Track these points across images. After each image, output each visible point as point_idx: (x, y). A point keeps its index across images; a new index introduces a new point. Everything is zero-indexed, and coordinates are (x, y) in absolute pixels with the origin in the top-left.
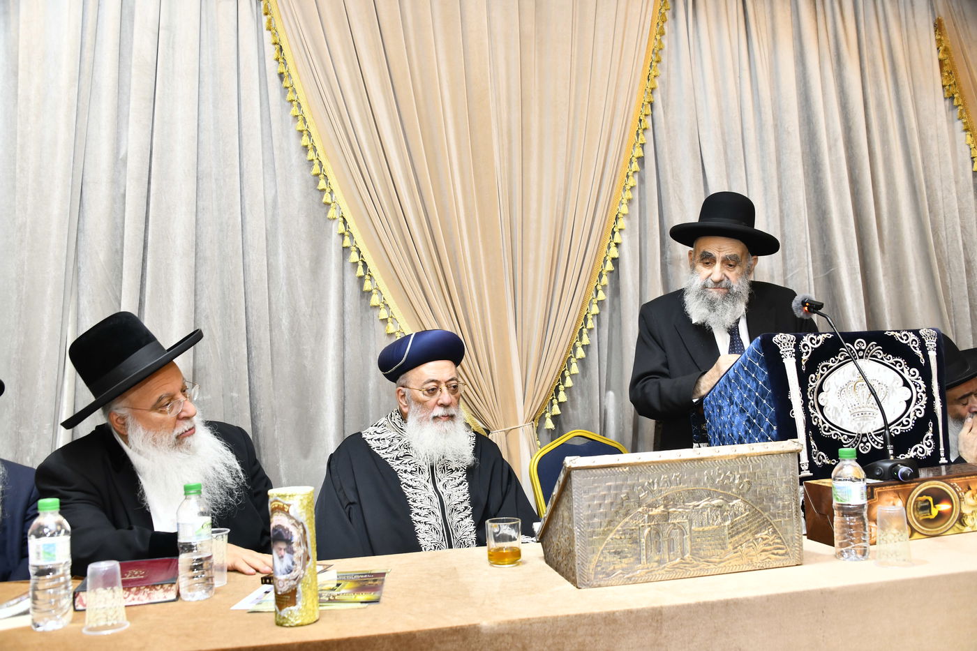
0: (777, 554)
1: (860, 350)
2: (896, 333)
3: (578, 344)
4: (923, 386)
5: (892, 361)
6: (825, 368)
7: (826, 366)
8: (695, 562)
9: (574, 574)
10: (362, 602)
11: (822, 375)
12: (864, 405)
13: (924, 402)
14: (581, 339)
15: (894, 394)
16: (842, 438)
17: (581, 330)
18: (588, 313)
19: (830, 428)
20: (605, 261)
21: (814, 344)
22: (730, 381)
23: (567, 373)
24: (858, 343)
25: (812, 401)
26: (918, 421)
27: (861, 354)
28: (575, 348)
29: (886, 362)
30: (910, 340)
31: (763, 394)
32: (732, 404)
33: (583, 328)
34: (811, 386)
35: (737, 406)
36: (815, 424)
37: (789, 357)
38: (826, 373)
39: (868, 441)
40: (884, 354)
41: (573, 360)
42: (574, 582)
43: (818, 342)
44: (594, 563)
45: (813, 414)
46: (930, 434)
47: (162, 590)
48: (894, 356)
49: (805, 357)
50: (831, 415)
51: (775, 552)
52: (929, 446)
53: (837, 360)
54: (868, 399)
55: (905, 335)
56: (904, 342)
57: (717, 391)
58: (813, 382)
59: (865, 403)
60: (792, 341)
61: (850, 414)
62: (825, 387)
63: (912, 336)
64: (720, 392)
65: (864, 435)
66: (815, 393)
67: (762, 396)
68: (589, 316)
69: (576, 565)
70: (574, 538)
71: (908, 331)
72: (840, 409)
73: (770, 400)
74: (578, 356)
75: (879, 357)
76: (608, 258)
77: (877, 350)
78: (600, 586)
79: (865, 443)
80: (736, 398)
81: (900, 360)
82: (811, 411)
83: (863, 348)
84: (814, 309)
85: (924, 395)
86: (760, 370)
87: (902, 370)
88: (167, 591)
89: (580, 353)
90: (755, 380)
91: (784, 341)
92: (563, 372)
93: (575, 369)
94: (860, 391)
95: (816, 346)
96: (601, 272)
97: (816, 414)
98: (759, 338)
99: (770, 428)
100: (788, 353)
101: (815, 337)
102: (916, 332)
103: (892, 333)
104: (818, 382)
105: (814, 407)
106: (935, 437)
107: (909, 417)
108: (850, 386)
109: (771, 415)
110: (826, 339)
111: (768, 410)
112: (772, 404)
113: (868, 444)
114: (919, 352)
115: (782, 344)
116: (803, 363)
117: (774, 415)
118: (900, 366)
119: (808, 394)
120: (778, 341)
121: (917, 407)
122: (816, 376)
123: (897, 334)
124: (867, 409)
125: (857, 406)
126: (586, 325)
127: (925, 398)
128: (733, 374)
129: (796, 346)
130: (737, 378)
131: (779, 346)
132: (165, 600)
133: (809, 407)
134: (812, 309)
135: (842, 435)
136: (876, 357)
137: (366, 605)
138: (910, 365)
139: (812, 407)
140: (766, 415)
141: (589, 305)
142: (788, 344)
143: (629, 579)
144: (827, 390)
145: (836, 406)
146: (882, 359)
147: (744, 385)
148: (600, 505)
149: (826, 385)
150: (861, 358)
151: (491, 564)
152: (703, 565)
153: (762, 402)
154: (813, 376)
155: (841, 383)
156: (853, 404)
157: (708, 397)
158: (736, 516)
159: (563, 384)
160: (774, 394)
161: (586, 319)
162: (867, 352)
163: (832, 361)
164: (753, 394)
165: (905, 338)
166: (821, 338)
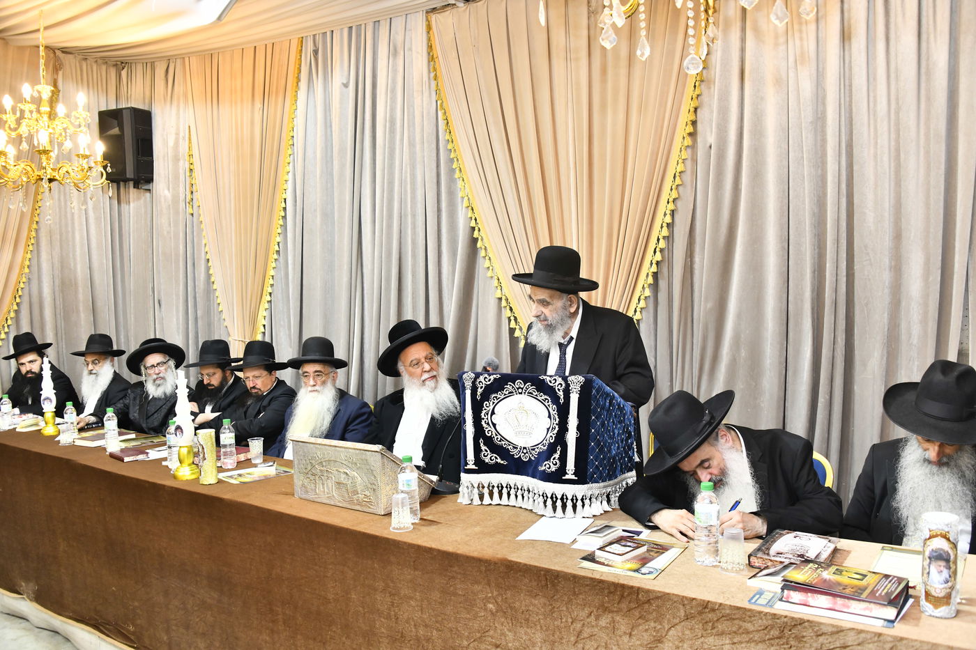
4: (557, 420)
16: (509, 447)
27: (520, 390)
30: (557, 384)
39: (527, 452)
40: (538, 392)
48: (545, 395)
56: (551, 385)
65: (525, 447)
77: (532, 389)
79: (525, 454)
114: (561, 394)
118: (548, 402)
121: (551, 435)
127: (557, 429)
136: (531, 393)
138: (553, 403)
146: (536, 395)
165: (553, 382)
166: (492, 377)
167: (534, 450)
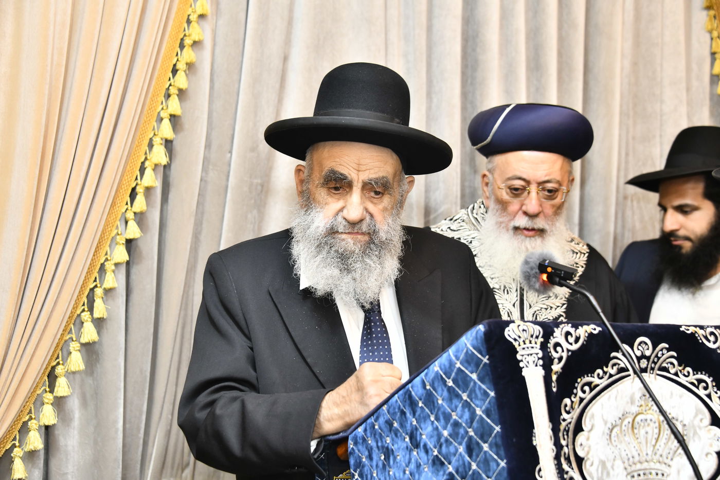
1: (643, 357)
2: (698, 330)
3: (86, 316)
5: (693, 378)
6: (587, 388)
7: (589, 384)
11: (582, 400)
12: (649, 458)
14: (91, 309)
15: (696, 438)
17: (92, 290)
18: (107, 260)
21: (571, 344)
22: (413, 404)
23: (60, 370)
24: (640, 344)
25: (565, 449)
27: (644, 363)
28: (79, 324)
31: (484, 434)
32: (417, 446)
33: (96, 286)
34: (564, 420)
35: (427, 451)
37: (532, 365)
38: (588, 396)
40: (680, 365)
41: (74, 346)
43: (577, 340)
45: (567, 473)
48: (695, 370)
49: (557, 367)
50: (595, 475)
53: (605, 373)
54: (654, 446)
56: (712, 346)
57: (382, 420)
58: (568, 413)
59: (650, 453)
60: (537, 337)
61: (625, 473)
62: (586, 424)
64: (389, 424)
66: (571, 434)
67: (482, 438)
68: (109, 266)
72: (609, 465)
73: (497, 445)
74: (84, 340)
75: (673, 371)
77: (669, 357)
80: (426, 435)
81: (705, 377)
82: (565, 466)
83: (648, 353)
84: (561, 278)
86: (480, 388)
87: (709, 396)
89: (89, 333)
90: (467, 405)
91: (524, 335)
92: (53, 368)
93: (76, 361)
94: (642, 432)
95: (575, 347)
96: (134, 189)
97: (571, 473)
98: (481, 328)
100: (531, 359)
101: (572, 330)
103: (692, 330)
104: (575, 414)
105: (568, 460)
108: (626, 422)
109: (499, 474)
110: (591, 335)
111: (493, 465)
112: (502, 453)
115: (521, 341)
116: (554, 377)
117: (505, 474)
118: (706, 388)
119: (561, 435)
120: (514, 336)
122: (572, 402)
123: (700, 332)
124: (652, 465)
125: (637, 459)
126: (102, 283)
128: (421, 391)
129: (544, 346)
130: (429, 399)
131: (516, 344)
133: (563, 460)
134: (557, 279)
136: (666, 370)
139: (566, 459)
140: (490, 474)
141: (110, 246)
142: (530, 342)
144: (590, 427)
145: (603, 458)
146: (676, 374)
147: (444, 413)
149: (588, 420)
150: (644, 370)
153: (481, 448)
154: (567, 401)
155: (612, 417)
156: (630, 456)
157: (360, 429)
159: (52, 391)
160: (505, 434)
161: (102, 269)
162: (653, 362)
163: (598, 375)
164: (462, 431)
165: (712, 338)
166: (583, 331)
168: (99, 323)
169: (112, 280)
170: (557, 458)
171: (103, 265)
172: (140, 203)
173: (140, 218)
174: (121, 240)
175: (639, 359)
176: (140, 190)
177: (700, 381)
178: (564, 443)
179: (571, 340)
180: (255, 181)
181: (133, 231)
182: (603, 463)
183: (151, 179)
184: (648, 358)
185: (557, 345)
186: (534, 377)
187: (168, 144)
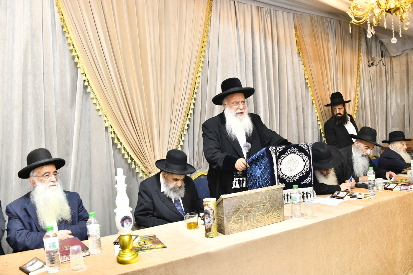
0: (278, 218)
1: (292, 151)
3: (181, 140)
4: (309, 161)
5: (300, 154)
7: (283, 156)
8: (257, 223)
9: (224, 231)
10: (161, 248)
11: (281, 159)
13: (309, 166)
14: (182, 138)
15: (300, 163)
16: (285, 178)
17: (182, 135)
19: (283, 175)
20: (189, 110)
24: (292, 148)
26: (307, 172)
27: (292, 152)
28: (180, 142)
29: (298, 154)
30: (305, 147)
34: (279, 163)
36: (279, 174)
37: (274, 154)
38: (283, 158)
39: (292, 178)
40: (298, 151)
41: (179, 146)
42: (224, 234)
43: (281, 149)
44: (230, 227)
46: (310, 176)
47: (84, 252)
48: (301, 152)
49: (278, 154)
50: (283, 171)
51: (277, 217)
52: (310, 180)
53: (286, 154)
55: (304, 145)
56: (304, 148)
59: (292, 167)
60: (274, 149)
61: (288, 171)
62: (282, 163)
63: (306, 146)
65: (292, 177)
66: (279, 165)
68: (184, 130)
69: (225, 228)
70: (224, 220)
71: (305, 144)
72: (285, 169)
76: (190, 108)
77: (296, 150)
78: (231, 234)
79: (291, 179)
81: (302, 153)
82: (278, 171)
83: (293, 150)
85: (309, 164)
87: (303, 156)
88: (86, 252)
89: (182, 143)
91: (272, 149)
95: (281, 150)
96: (188, 114)
97: (280, 171)
99: (267, 176)
100: (273, 153)
101: (280, 148)
102: (306, 144)
103: (300, 145)
104: (281, 161)
105: (279, 169)
106: (311, 177)
107: (304, 171)
108: (288, 162)
113: (292, 179)
114: (307, 151)
116: (277, 156)
117: (269, 172)
120: (270, 149)
121: (307, 168)
123: (302, 145)
124: (293, 169)
126: (183, 133)
127: (309, 165)
129: (276, 151)
131: (271, 151)
132: (85, 255)
135: (286, 177)
136: (296, 153)
137: (163, 249)
138: (305, 155)
143: (240, 230)
146: (297, 153)
148: (231, 209)
151: (188, 228)
152: (259, 224)
154: (279, 160)
155: (286, 161)
156: (289, 168)
158: (267, 208)
165: (304, 146)
166: (282, 148)
167: (296, 176)
168: (183, 141)
169: (185, 133)
170: (277, 169)
171: (183, 130)
172: (189, 117)
173: (189, 119)
174: (186, 124)
175: (291, 151)
176: (189, 114)
177: (302, 154)
178: (278, 167)
179: (280, 149)
180: (211, 109)
181: (188, 122)
182: (284, 169)
183: (191, 111)
184: (293, 151)
185: (278, 150)
186: (274, 157)
187: (194, 104)
